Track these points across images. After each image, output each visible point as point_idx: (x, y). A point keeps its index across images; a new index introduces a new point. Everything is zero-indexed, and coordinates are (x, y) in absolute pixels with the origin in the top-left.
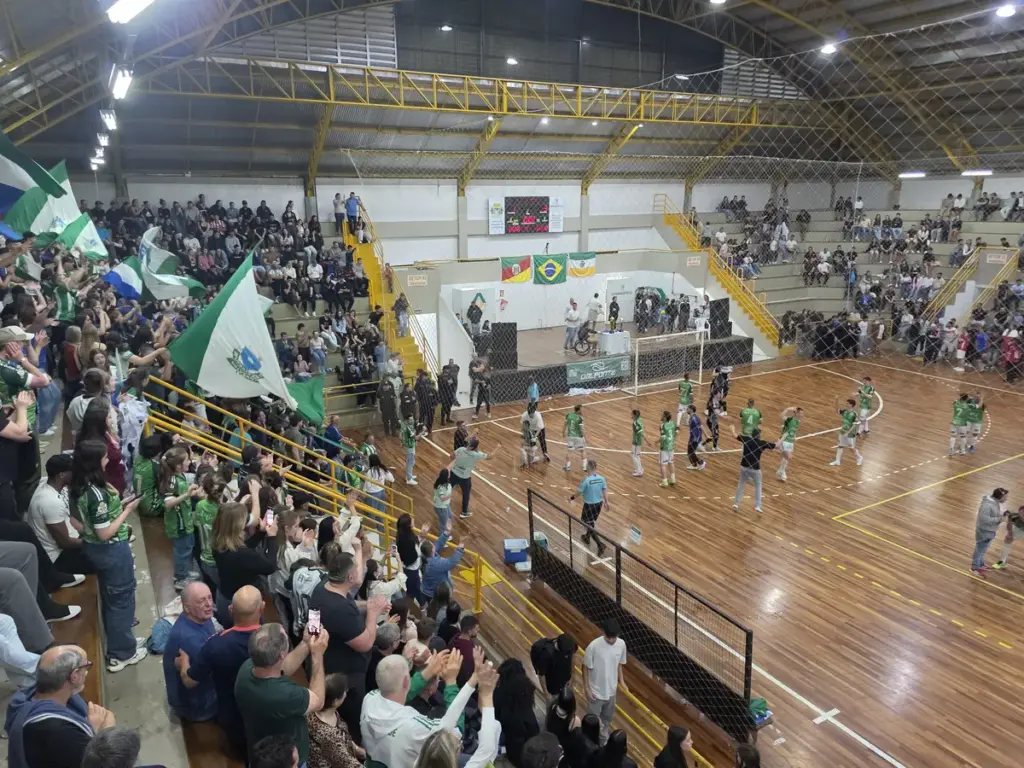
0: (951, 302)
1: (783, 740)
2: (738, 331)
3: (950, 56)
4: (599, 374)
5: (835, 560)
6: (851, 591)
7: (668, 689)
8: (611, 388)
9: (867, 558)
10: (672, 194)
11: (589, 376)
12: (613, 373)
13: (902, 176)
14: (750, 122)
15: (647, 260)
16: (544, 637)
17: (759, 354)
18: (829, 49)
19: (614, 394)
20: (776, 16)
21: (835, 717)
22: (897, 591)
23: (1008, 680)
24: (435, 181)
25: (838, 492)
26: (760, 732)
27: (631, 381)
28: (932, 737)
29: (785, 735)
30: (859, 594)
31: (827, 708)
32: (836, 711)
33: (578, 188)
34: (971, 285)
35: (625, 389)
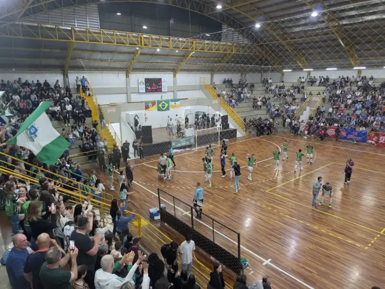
0: (302, 114)
1: (252, 272)
2: (231, 127)
3: (297, 29)
4: (184, 144)
5: (268, 206)
6: (273, 216)
7: (212, 258)
8: (188, 149)
9: (278, 204)
10: (206, 78)
11: (179, 145)
12: (188, 143)
13: (284, 71)
14: (232, 51)
15: (198, 102)
16: (165, 243)
17: (239, 135)
18: (258, 26)
19: (188, 151)
20: (239, 13)
21: (270, 262)
22: (289, 215)
23: (324, 243)
24: (117, 72)
25: (267, 182)
26: (245, 270)
27: (195, 146)
28: (301, 265)
29: (253, 270)
30: (276, 217)
31: (267, 259)
32: (270, 260)
33: (172, 75)
34: (308, 108)
35: (193, 149)
